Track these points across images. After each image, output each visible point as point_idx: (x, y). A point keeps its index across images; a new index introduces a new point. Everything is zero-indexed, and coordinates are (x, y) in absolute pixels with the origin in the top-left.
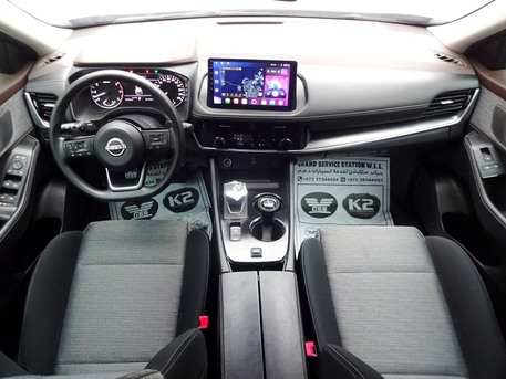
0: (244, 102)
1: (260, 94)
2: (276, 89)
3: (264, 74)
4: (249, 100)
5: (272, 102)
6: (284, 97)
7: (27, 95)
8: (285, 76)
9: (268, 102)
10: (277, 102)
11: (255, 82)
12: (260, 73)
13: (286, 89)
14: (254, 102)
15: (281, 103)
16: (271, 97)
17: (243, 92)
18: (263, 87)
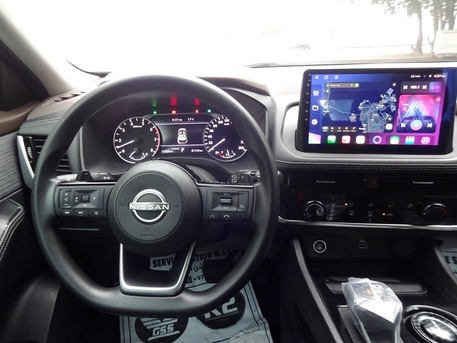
0: (360, 140)
1: (389, 127)
2: (417, 117)
3: (398, 93)
4: (368, 136)
5: (410, 140)
6: (431, 130)
7: (21, 139)
8: (434, 95)
9: (402, 139)
10: (418, 139)
11: (380, 106)
12: (390, 91)
13: (437, 115)
14: (377, 141)
15: (426, 141)
16: (408, 130)
17: (358, 124)
18: (394, 115)
